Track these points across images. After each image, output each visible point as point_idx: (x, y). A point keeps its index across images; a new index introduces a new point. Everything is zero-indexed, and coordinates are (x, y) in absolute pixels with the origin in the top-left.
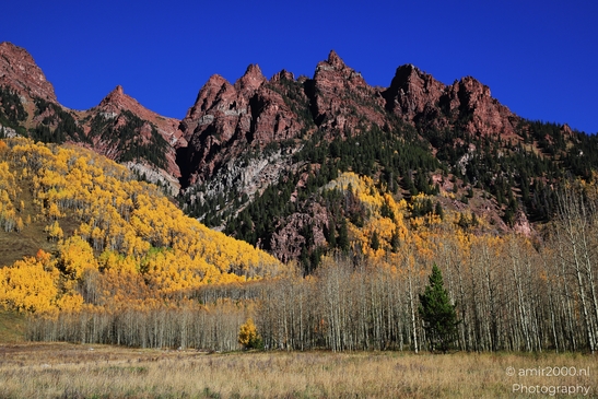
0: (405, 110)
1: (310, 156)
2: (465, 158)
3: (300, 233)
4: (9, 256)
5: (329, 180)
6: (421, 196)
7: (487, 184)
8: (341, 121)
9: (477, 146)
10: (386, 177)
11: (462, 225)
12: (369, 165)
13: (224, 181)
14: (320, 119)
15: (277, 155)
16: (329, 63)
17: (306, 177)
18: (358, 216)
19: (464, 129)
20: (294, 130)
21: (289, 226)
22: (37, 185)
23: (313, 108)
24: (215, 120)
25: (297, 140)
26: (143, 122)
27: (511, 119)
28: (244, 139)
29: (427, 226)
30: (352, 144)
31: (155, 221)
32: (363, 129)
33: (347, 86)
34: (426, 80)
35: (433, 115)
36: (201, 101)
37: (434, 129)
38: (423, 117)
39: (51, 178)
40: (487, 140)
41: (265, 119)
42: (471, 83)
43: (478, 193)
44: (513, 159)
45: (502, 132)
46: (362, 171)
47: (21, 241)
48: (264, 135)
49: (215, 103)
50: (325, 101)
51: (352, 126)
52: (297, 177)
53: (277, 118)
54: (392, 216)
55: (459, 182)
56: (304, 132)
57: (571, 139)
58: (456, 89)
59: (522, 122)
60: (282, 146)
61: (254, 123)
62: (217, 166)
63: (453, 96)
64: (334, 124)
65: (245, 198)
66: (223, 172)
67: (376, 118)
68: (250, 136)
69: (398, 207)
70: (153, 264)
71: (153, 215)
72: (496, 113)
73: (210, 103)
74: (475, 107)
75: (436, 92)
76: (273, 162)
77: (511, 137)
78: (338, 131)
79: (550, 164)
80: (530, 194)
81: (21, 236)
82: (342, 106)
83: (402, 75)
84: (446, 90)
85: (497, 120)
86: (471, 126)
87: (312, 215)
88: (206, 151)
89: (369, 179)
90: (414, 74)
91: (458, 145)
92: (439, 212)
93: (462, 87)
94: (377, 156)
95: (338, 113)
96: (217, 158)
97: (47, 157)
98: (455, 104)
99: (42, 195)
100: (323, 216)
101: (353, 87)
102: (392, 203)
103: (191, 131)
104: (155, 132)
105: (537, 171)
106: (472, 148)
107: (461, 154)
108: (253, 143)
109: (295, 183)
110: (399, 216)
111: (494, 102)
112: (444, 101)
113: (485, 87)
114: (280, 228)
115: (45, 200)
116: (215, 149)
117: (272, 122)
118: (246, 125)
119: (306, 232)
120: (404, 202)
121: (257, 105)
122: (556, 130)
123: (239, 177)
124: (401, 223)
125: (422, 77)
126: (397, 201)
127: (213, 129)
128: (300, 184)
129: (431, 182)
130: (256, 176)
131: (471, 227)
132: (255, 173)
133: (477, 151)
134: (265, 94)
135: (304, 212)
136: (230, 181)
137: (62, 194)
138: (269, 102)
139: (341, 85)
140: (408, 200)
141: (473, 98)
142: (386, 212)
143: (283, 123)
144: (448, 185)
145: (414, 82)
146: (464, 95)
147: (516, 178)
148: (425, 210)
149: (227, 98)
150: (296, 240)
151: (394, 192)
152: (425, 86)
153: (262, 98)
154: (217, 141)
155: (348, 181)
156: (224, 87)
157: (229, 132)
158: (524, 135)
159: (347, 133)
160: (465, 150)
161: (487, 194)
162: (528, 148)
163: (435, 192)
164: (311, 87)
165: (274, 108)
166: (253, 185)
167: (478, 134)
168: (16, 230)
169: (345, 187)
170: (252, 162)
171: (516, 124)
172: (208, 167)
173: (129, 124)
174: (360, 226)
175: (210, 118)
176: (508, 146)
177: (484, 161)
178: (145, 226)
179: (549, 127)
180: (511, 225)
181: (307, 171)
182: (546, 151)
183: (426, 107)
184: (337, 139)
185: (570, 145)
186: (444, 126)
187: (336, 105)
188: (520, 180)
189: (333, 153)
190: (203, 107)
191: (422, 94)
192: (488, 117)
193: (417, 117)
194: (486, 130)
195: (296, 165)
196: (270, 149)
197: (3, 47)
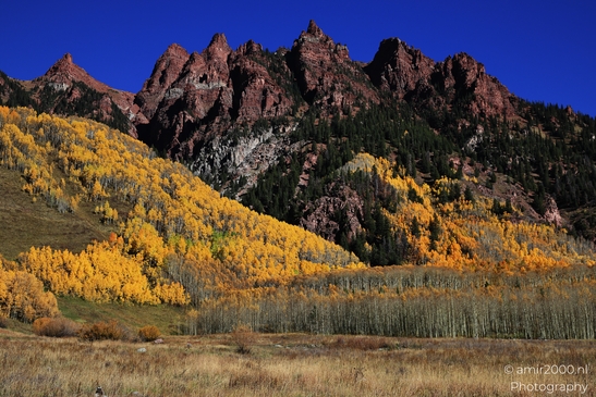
0: (393, 87)
1: (309, 133)
2: (473, 141)
3: (331, 218)
4: (77, 239)
5: (345, 161)
6: (445, 180)
7: (504, 169)
8: (338, 97)
9: (485, 128)
10: (402, 160)
11: (498, 211)
12: (381, 146)
13: (211, 162)
14: (310, 96)
15: (269, 134)
16: (310, 31)
17: (314, 158)
18: (389, 200)
19: (467, 109)
20: (285, 106)
21: (318, 211)
22: (66, 162)
23: (301, 82)
24: (186, 94)
25: (290, 118)
27: (512, 100)
28: (227, 116)
29: (459, 212)
30: (356, 123)
32: (363, 107)
33: (334, 60)
34: (414, 56)
35: (426, 94)
36: (159, 73)
37: (430, 109)
38: (416, 96)
39: (80, 153)
40: (493, 122)
41: (251, 94)
42: (465, 59)
43: (502, 178)
44: (524, 143)
45: (504, 113)
46: (379, 153)
47: (80, 223)
48: (250, 112)
49: (182, 76)
50: (313, 75)
51: (350, 102)
52: (301, 158)
53: (265, 92)
54: (420, 201)
55: (479, 166)
56: (295, 109)
57: (576, 122)
58: (450, 66)
59: (522, 104)
60: (273, 124)
61: (237, 99)
62: (198, 145)
63: (447, 74)
64: (331, 100)
65: (243, 181)
66: (207, 151)
67: (370, 94)
68: (234, 112)
69: (423, 190)
72: (498, 93)
73: (171, 78)
74: (474, 85)
75: (426, 70)
76: (268, 141)
77: (512, 118)
78: (336, 108)
79: (564, 148)
80: (549, 180)
81: (77, 217)
82: (335, 81)
83: (388, 50)
84: (437, 66)
85: (498, 100)
86: (474, 106)
87: (343, 199)
88: (179, 128)
89: (385, 161)
90: (401, 48)
91: (463, 126)
92: (468, 197)
93: (456, 64)
94: (387, 137)
95: (333, 89)
96: (196, 135)
98: (449, 82)
99: (78, 173)
100: (355, 200)
101: (341, 61)
102: (415, 186)
103: (152, 106)
105: (553, 155)
106: (481, 130)
107: (469, 136)
108: (239, 120)
109: (302, 164)
110: (427, 201)
111: (494, 81)
112: (437, 78)
113: (479, 64)
114: (309, 213)
115: (82, 179)
116: (190, 128)
117: (259, 97)
118: (228, 100)
119: (340, 217)
120: (426, 186)
121: (240, 79)
122: (562, 114)
123: (229, 156)
124: (430, 208)
125: (410, 52)
126: (421, 185)
127: (183, 104)
128: (306, 165)
129: (451, 165)
130: (250, 155)
131: (505, 214)
132: (246, 153)
133: (485, 133)
134: (249, 66)
135: (333, 194)
136: (218, 161)
137: (100, 171)
138: (254, 75)
139: (327, 58)
140: (431, 184)
141: (471, 77)
142: (413, 196)
143: (271, 99)
144: (467, 168)
145: (403, 58)
146: (460, 74)
147: (531, 162)
148: (453, 196)
149: (197, 69)
150: (328, 226)
151: (413, 176)
152: (414, 62)
153: (246, 71)
154: (189, 117)
155: (364, 162)
156: (192, 58)
157: (202, 109)
158: (527, 117)
159: (347, 112)
160: (472, 132)
161: (511, 179)
162: (537, 130)
163: (458, 176)
164: (294, 58)
165: (260, 82)
166: (247, 166)
167: (482, 114)
168: (70, 211)
169: (370, 170)
170: (242, 142)
171: (516, 104)
172: (187, 147)
174: (393, 211)
175: (178, 92)
176: (516, 128)
177: (495, 144)
178: (194, 208)
179: (553, 109)
180: (541, 212)
181: (313, 151)
182: (555, 134)
183: (417, 85)
184: (336, 118)
185: (578, 129)
186: (441, 105)
187: (328, 80)
188: (537, 165)
189: (338, 134)
190: (162, 80)
191: (411, 71)
192: (490, 97)
193: (409, 95)
194: (490, 111)
195: (297, 145)
196: (259, 127)
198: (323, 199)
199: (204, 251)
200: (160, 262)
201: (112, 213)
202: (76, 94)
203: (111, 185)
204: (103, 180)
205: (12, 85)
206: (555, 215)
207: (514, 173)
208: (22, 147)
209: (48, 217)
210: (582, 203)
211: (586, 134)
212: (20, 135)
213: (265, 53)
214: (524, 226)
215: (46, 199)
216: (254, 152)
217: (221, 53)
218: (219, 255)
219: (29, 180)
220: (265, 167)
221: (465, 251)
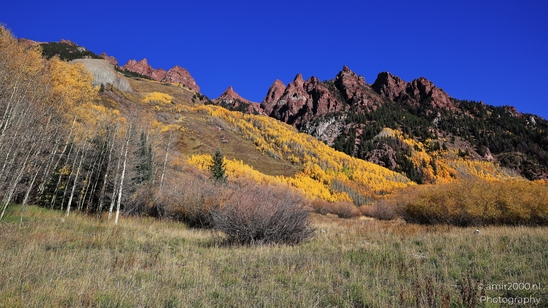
1: (352, 118)
2: (436, 120)
3: (380, 159)
4: (289, 172)
5: (378, 132)
6: (430, 140)
8: (366, 101)
9: (441, 114)
10: (405, 130)
11: (462, 155)
12: (393, 124)
14: (350, 102)
15: (333, 120)
17: (360, 131)
19: (429, 105)
20: (339, 107)
21: (373, 156)
23: (346, 96)
24: (288, 103)
25: (342, 112)
26: (248, 105)
27: (451, 99)
28: (311, 112)
29: (441, 156)
30: (377, 113)
32: (378, 106)
33: (358, 84)
34: (396, 80)
35: (406, 98)
36: (271, 94)
37: (408, 105)
38: (400, 99)
40: (444, 111)
41: (322, 101)
42: (423, 80)
43: (458, 138)
44: (463, 121)
45: (448, 106)
46: (393, 128)
47: (286, 164)
48: (322, 109)
49: (285, 94)
50: (350, 92)
51: (371, 104)
52: (353, 131)
53: (329, 100)
54: (421, 151)
55: (444, 133)
56: (344, 108)
57: (487, 109)
58: (416, 84)
59: (456, 101)
60: (335, 115)
61: (315, 104)
63: (415, 88)
64: (362, 103)
68: (315, 110)
69: (420, 145)
72: (443, 96)
73: (277, 97)
74: (431, 93)
75: (403, 87)
76: (334, 123)
77: (453, 108)
78: (365, 107)
80: (481, 139)
81: (283, 162)
82: (362, 94)
83: (382, 79)
84: (408, 84)
85: (444, 100)
86: (433, 103)
87: (385, 150)
89: (397, 131)
90: (389, 77)
91: (429, 113)
92: (445, 148)
93: (419, 83)
94: (395, 119)
95: (362, 97)
98: (417, 92)
100: (391, 151)
101: (362, 84)
102: (416, 144)
106: (439, 115)
107: (434, 118)
108: (318, 114)
109: (354, 134)
110: (424, 151)
111: (441, 90)
112: (410, 90)
113: (431, 83)
114: (369, 158)
116: (292, 118)
117: (326, 102)
118: (311, 105)
119: (385, 159)
120: (421, 143)
121: (316, 95)
122: (479, 105)
124: (426, 154)
125: (394, 78)
126: (418, 143)
127: (287, 107)
128: (357, 135)
130: (326, 131)
131: (466, 157)
132: (324, 129)
133: (442, 116)
134: (320, 89)
135: (380, 148)
137: (284, 140)
138: (323, 92)
139: (355, 83)
140: (423, 142)
141: (428, 89)
142: (416, 148)
143: (332, 103)
144: (439, 134)
145: (391, 81)
146: (422, 88)
147: (469, 130)
148: (437, 148)
149: (292, 91)
151: (413, 138)
152: (397, 83)
153: (318, 91)
154: (291, 113)
155: (388, 132)
156: (289, 86)
157: (296, 110)
158: (460, 107)
159: (371, 108)
160: (435, 116)
161: (462, 139)
163: (436, 138)
164: (339, 83)
165: (326, 96)
166: (325, 136)
167: (438, 107)
168: (280, 159)
170: (321, 124)
171: (453, 101)
173: (241, 105)
174: (410, 156)
175: (284, 102)
176: (457, 113)
177: (449, 121)
179: (472, 103)
180: (483, 155)
181: (359, 127)
182: (477, 116)
183: (400, 94)
184: (366, 112)
185: (488, 113)
186: (414, 104)
187: (358, 93)
188: (473, 131)
189: (370, 119)
190: (273, 97)
191: (396, 88)
192: (440, 98)
193: (396, 99)
194: (441, 105)
195: (349, 125)
196: (328, 117)
197: (177, 69)
198: (375, 151)
200: (330, 182)
201: (296, 159)
202: (237, 105)
204: (287, 144)
206: (490, 157)
207: (461, 134)
208: (250, 130)
209: (272, 162)
210: (503, 150)
211: (494, 115)
212: (247, 124)
213: (325, 82)
214: (477, 162)
215: (268, 153)
216: (328, 128)
217: (300, 82)
218: (351, 178)
219: (257, 144)
220: (335, 136)
221: (452, 175)
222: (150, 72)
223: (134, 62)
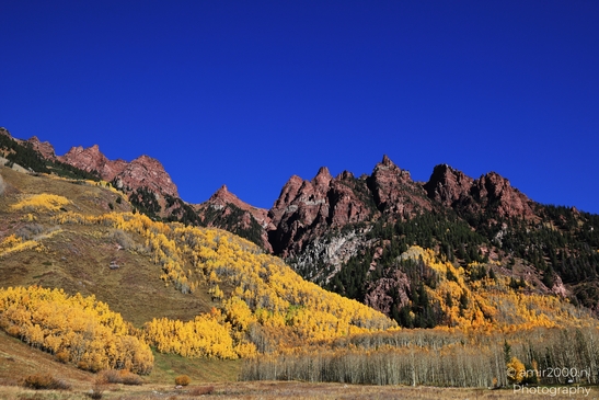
0: (444, 198)
1: (379, 233)
2: (500, 234)
3: (388, 294)
4: (190, 313)
5: (401, 252)
6: (475, 264)
7: (522, 254)
8: (401, 207)
9: (509, 225)
10: (444, 250)
11: (514, 286)
12: (429, 240)
13: (313, 255)
14: (382, 207)
15: (352, 234)
16: (384, 163)
17: (381, 250)
18: (431, 280)
19: (495, 212)
20: (364, 215)
21: (378, 289)
22: (196, 258)
23: (376, 198)
24: (299, 209)
25: (367, 223)
26: (244, 212)
27: (530, 204)
28: (325, 223)
29: (485, 287)
30: (412, 224)
31: (287, 285)
32: (418, 213)
33: (400, 181)
34: (458, 176)
35: (467, 202)
36: (284, 195)
37: (469, 212)
38: (460, 204)
39: (206, 252)
40: (515, 220)
41: (341, 207)
42: (494, 176)
43: (519, 261)
44: (539, 235)
45: (524, 214)
46: (427, 246)
47: (195, 300)
48: (341, 219)
49: (298, 197)
50: (385, 193)
51: (409, 210)
52: (373, 251)
53: (350, 205)
54: (456, 280)
55: (502, 253)
56: (371, 216)
57: (579, 218)
58: (483, 182)
59: (538, 206)
60: (355, 227)
61: (331, 210)
62: (305, 243)
63: (481, 188)
64: (395, 209)
65: (333, 268)
66: (310, 248)
67: (425, 204)
68: (329, 220)
69: (458, 272)
70: (296, 318)
71: (284, 280)
72: (518, 199)
73: (291, 198)
74: (501, 194)
75: (467, 185)
76: (351, 240)
77: (530, 217)
78: (399, 214)
79: (569, 238)
80: (558, 262)
81: (194, 297)
82: (399, 196)
83: (439, 173)
84: (475, 182)
85: (519, 204)
86: (501, 209)
87: (396, 279)
88: (294, 232)
89: (431, 251)
90: (448, 171)
91: (493, 224)
92: (492, 276)
93: (488, 180)
94: (434, 234)
95: (397, 201)
96: (304, 237)
97: (200, 236)
98: (483, 193)
99: (202, 265)
100: (405, 280)
101: (405, 182)
102: (452, 269)
103: (279, 218)
104: (252, 219)
105: (560, 243)
106: (505, 226)
107: (497, 231)
108: (333, 225)
109: (372, 255)
110: (461, 280)
111: (516, 191)
112: (475, 191)
113: (505, 180)
114: (371, 290)
115: (204, 270)
116: (301, 231)
117: (346, 209)
118: (325, 212)
119: (393, 293)
120: (461, 269)
121: (333, 197)
122: (568, 212)
123: (324, 251)
124: (463, 285)
125: (455, 173)
126: (457, 268)
127: (297, 216)
128: (376, 256)
129: (480, 253)
130: (338, 251)
131: (520, 288)
132: (336, 248)
133: (509, 228)
134: (339, 188)
135: (389, 277)
136: (317, 254)
137: (216, 265)
138: (343, 194)
139: (395, 180)
140: (465, 267)
141: (498, 188)
142: (450, 276)
143: (355, 210)
144: (493, 255)
145: (449, 178)
146: (490, 186)
147: (544, 249)
148: (481, 275)
149: (307, 192)
150: (385, 299)
151: (452, 261)
152: (458, 180)
153: (337, 191)
154: (301, 225)
155: (415, 252)
156: (304, 184)
157: (310, 219)
158: (542, 216)
159: (406, 217)
160: (498, 228)
161: (526, 262)
162: (548, 225)
163: (485, 260)
164: (372, 182)
165: (347, 199)
166: (336, 257)
167: (507, 215)
168: (190, 292)
169: (417, 257)
170: (334, 240)
171: (534, 207)
172: (298, 245)
173: (233, 214)
174: (433, 288)
175: (295, 208)
176: (533, 224)
177: (516, 236)
178: (280, 289)
179: (561, 209)
180: (549, 286)
181: (381, 246)
182: (563, 228)
183: (460, 196)
184: (399, 221)
185: (580, 223)
186: (477, 210)
187: (394, 196)
188: (548, 251)
189: (399, 232)
190: (286, 200)
191: (456, 186)
192: (513, 202)
193: (454, 205)
194: (513, 213)
195: (370, 242)
196: (346, 229)
197: (143, 159)
198: (382, 280)
199: (280, 320)
200: (245, 327)
201: (219, 293)
202: (228, 212)
203: (224, 273)
204: (218, 271)
205: (185, 207)
206: (561, 288)
207: (530, 258)
208: (165, 249)
210: (582, 279)
211: (586, 227)
212: (166, 242)
213: (352, 178)
214: (535, 297)
215: (175, 284)
216: (342, 247)
217: (325, 180)
219: (167, 271)
220: (348, 258)
221: (487, 316)
222: (101, 163)
223: (80, 149)
